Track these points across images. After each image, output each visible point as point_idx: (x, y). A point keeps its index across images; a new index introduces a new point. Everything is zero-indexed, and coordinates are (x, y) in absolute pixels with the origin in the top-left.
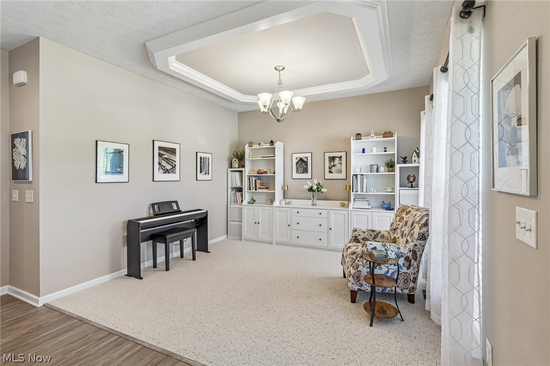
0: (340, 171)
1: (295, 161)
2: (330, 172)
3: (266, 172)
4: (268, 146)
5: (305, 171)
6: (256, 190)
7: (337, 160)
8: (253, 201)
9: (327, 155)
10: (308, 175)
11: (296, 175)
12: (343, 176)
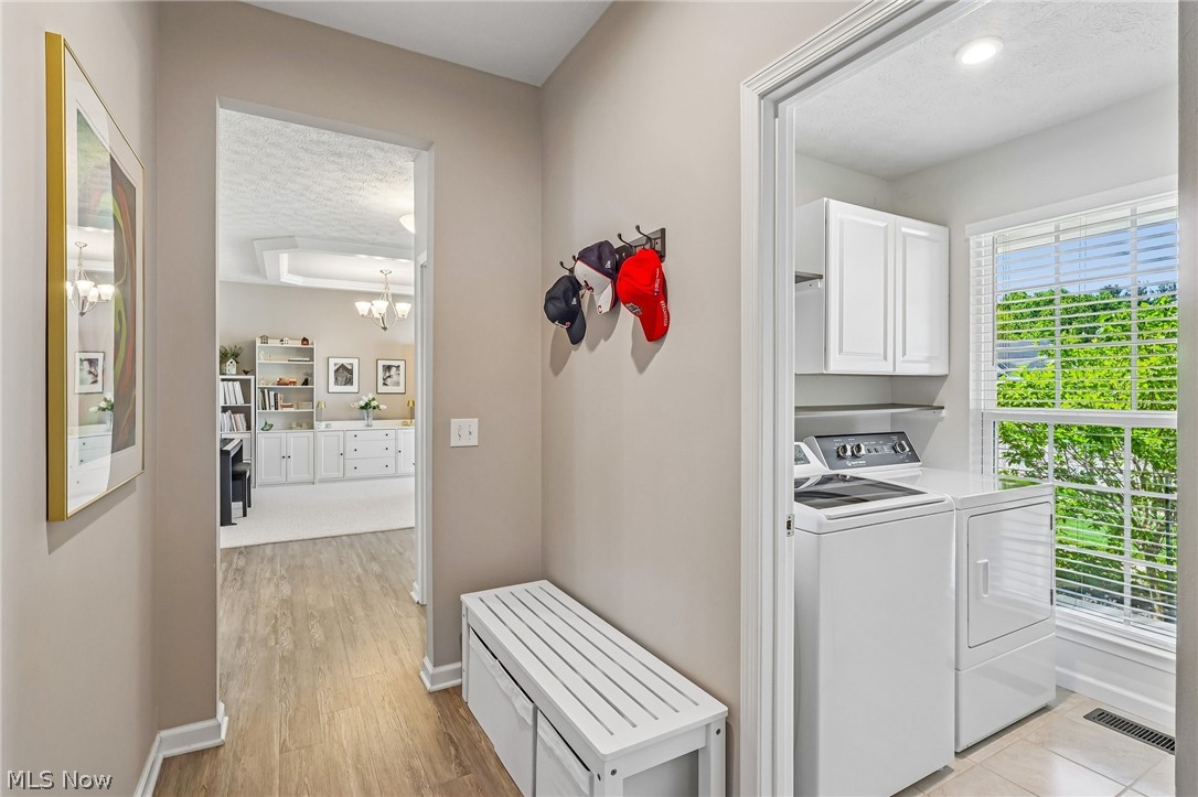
0: (398, 384)
1: (332, 369)
2: (385, 384)
3: (294, 383)
4: (298, 344)
5: (349, 382)
6: (276, 409)
7: (394, 370)
8: (268, 427)
9: (381, 363)
10: (354, 388)
11: (333, 388)
12: (401, 389)
